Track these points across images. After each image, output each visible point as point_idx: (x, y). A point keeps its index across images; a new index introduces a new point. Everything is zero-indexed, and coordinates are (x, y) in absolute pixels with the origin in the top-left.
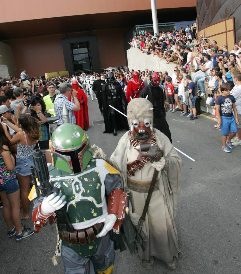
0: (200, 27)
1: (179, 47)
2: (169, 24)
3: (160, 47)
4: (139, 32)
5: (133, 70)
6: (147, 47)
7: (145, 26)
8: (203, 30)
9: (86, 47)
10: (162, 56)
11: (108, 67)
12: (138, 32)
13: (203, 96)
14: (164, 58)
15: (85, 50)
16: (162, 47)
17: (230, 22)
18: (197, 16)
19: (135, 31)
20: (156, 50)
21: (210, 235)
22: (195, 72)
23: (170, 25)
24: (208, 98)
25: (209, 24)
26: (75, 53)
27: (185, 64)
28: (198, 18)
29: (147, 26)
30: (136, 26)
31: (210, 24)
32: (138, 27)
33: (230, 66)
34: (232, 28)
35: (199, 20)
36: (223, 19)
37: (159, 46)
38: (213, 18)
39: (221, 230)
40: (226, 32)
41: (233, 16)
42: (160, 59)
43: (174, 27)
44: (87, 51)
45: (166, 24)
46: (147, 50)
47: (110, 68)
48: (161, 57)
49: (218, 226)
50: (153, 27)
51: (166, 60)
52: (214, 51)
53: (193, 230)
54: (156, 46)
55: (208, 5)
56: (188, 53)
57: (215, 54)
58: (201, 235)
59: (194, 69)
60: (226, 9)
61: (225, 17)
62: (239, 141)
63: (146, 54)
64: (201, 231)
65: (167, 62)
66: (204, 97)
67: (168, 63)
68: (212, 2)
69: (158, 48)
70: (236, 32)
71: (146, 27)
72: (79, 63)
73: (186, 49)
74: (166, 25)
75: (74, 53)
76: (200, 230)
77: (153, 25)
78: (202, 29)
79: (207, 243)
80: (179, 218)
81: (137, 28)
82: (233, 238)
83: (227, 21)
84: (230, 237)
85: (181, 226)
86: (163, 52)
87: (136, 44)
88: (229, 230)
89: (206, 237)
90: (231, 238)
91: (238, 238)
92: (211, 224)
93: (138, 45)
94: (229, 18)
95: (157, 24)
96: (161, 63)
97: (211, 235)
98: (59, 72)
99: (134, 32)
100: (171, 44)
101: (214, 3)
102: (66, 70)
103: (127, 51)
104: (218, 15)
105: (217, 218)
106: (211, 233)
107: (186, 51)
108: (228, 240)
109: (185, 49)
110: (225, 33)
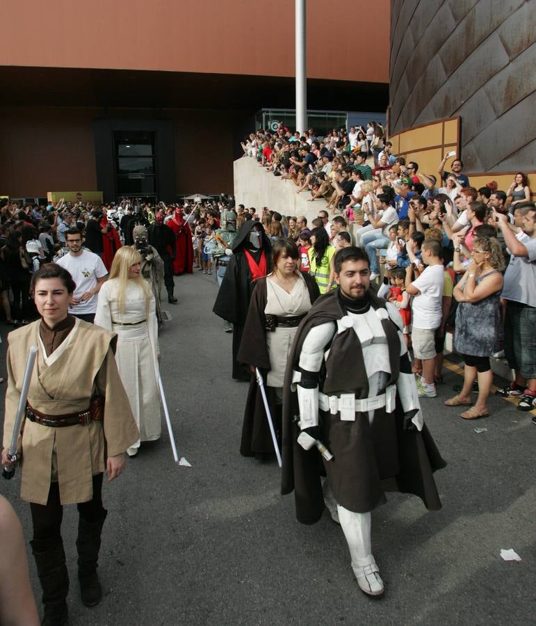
0: (392, 129)
1: (340, 166)
2: (336, 114)
3: (302, 161)
4: (269, 124)
5: (242, 206)
6: (275, 158)
7: (283, 112)
8: (398, 136)
9: (149, 144)
10: (303, 184)
11: (193, 194)
12: (266, 123)
13: (375, 280)
14: (305, 187)
15: (146, 150)
16: (304, 162)
17: (452, 126)
18: (388, 104)
19: (261, 121)
20: (291, 167)
21: (304, 601)
22: (364, 226)
23: (338, 116)
24: (383, 286)
25: (410, 125)
26: (123, 154)
27: (348, 206)
28: (390, 109)
29: (287, 112)
30: (263, 109)
31: (413, 126)
32: (267, 112)
33: (434, 219)
34: (455, 140)
35: (392, 114)
36: (439, 119)
37: (299, 161)
38: (419, 113)
39: (332, 590)
40: (443, 146)
41: (458, 114)
42: (299, 188)
43: (345, 122)
44: (150, 153)
45: (329, 114)
46: (275, 166)
47: (196, 195)
48: (300, 184)
49: (329, 581)
50: (295, 117)
51: (310, 192)
52: (405, 185)
53: (270, 588)
54: (292, 159)
55: (412, 83)
56: (356, 182)
57: (408, 191)
58: (286, 602)
59: (363, 219)
60: (447, 98)
61: (444, 114)
62: (426, 387)
63: (271, 174)
64: (288, 592)
65: (311, 198)
66: (377, 282)
67: (313, 200)
68: (420, 80)
69: (297, 163)
70: (462, 149)
71: (285, 114)
72: (130, 177)
73: (353, 174)
74: (327, 116)
75: (120, 154)
76: (287, 590)
77: (295, 113)
78: (396, 135)
79: (294, 620)
80: (249, 558)
81: (264, 115)
82: (352, 612)
83: (446, 123)
84: (347, 609)
85: (249, 576)
86: (306, 174)
87: (254, 151)
88: (349, 592)
89: (295, 607)
90: (347, 612)
91: (362, 612)
92: (315, 575)
93: (257, 153)
94: (451, 118)
95: (304, 111)
96: (299, 197)
97: (307, 602)
98: (82, 193)
99: (257, 123)
100: (325, 159)
101: (424, 81)
102: (99, 191)
103: (235, 162)
104: (429, 109)
105: (331, 562)
106: (307, 598)
107: (354, 177)
108: (340, 616)
109: (351, 175)
110: (441, 149)
